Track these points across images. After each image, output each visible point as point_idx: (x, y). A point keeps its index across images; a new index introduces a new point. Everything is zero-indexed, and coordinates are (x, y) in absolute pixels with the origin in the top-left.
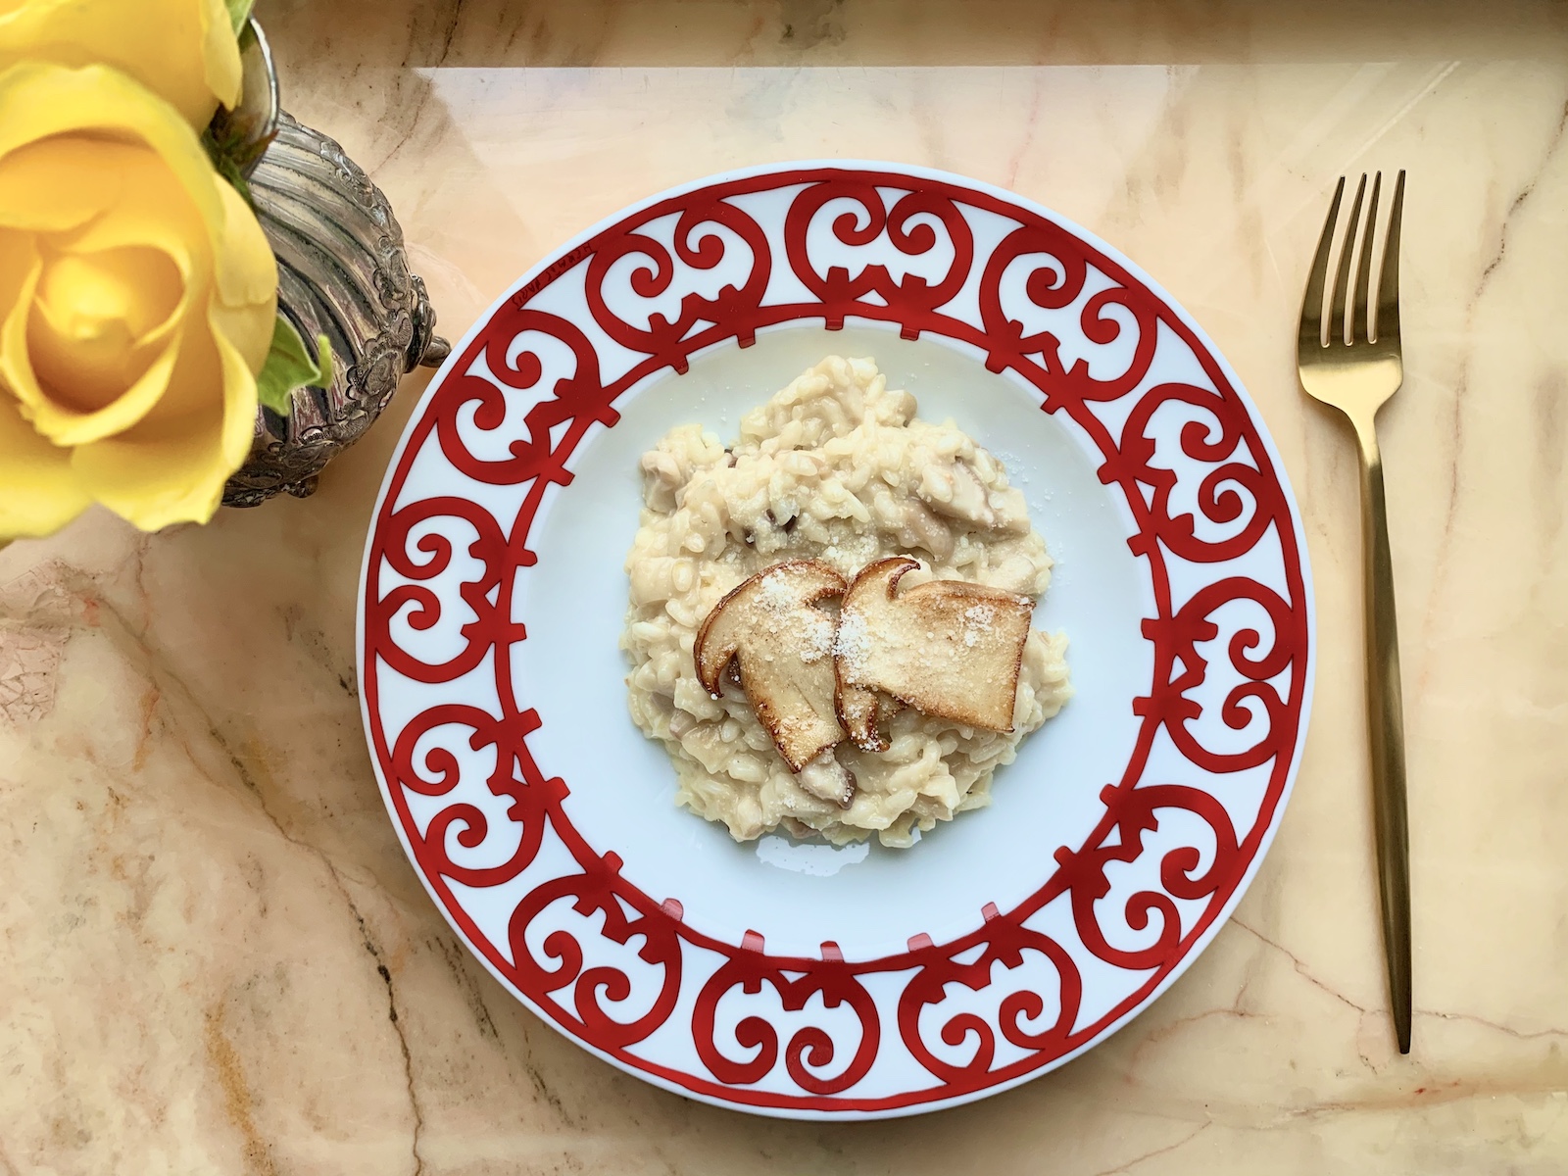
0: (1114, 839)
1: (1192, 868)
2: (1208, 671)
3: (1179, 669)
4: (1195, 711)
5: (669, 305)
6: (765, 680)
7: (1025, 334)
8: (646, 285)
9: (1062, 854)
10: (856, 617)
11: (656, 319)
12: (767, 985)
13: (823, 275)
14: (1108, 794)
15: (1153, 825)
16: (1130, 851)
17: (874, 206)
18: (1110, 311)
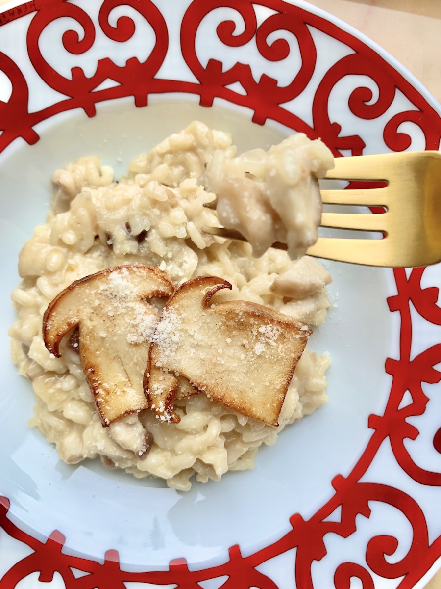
0: (336, 516)
1: (391, 552)
2: (429, 406)
3: (407, 400)
4: (413, 433)
5: (88, 63)
6: (97, 351)
7: (341, 135)
8: (73, 44)
9: (296, 520)
10: (174, 316)
11: (77, 71)
12: (57, 578)
13: (204, 63)
14: (338, 482)
15: (367, 513)
16: (346, 529)
17: (249, 18)
18: (407, 128)
